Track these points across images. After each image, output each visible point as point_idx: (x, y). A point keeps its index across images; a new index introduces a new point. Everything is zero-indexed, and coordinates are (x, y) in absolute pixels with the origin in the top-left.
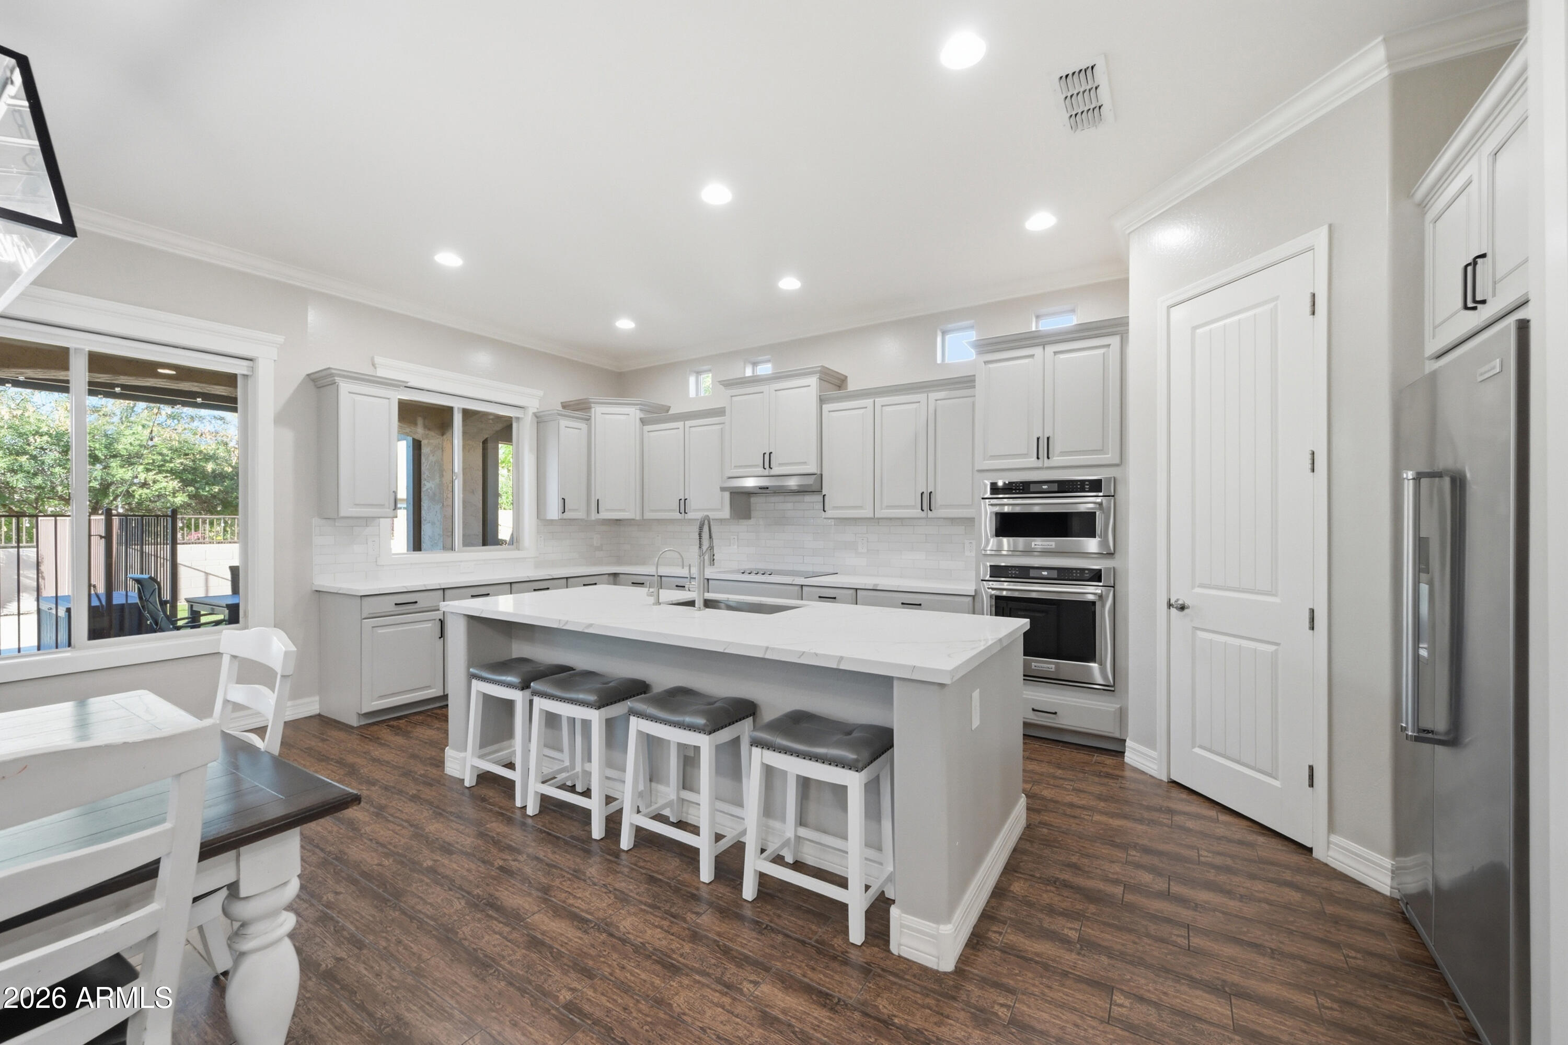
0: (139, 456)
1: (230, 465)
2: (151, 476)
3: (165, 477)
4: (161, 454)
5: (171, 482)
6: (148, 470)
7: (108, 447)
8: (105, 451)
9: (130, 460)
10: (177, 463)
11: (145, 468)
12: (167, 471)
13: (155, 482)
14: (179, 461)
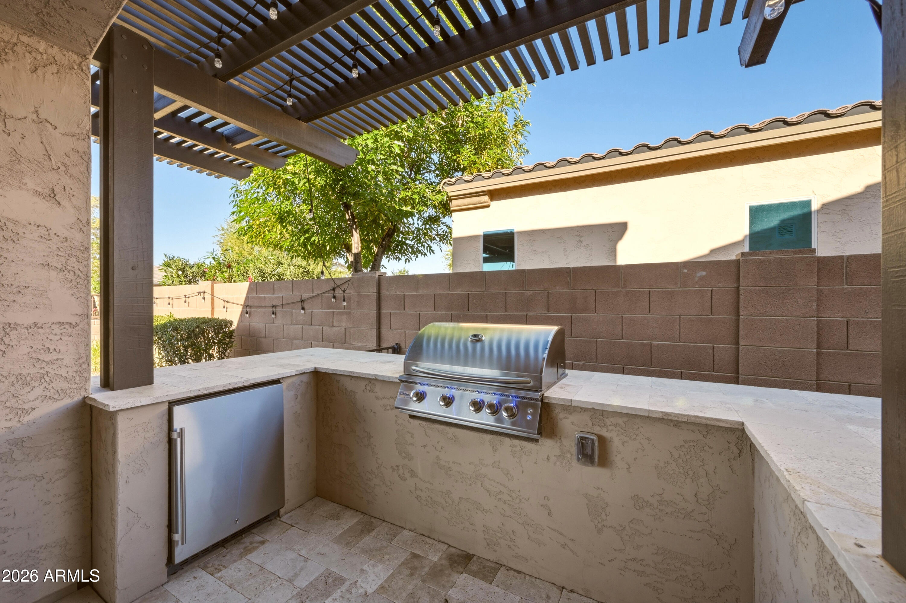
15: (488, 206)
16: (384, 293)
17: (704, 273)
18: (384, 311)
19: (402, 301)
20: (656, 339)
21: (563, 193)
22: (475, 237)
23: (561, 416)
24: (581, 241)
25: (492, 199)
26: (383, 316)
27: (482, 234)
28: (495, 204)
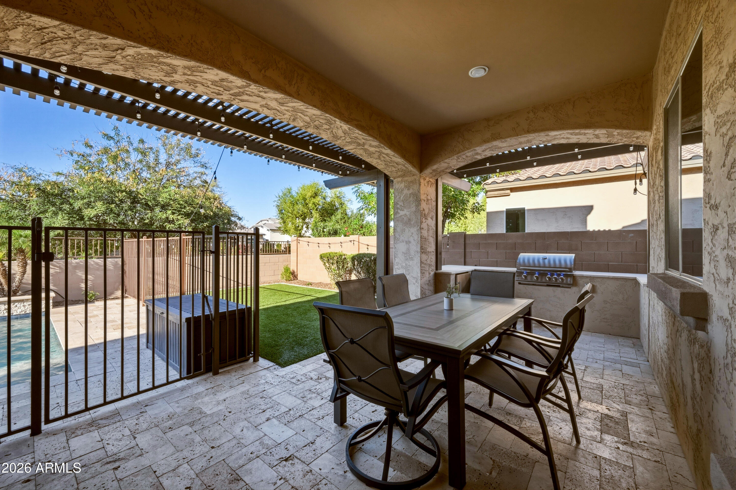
0: (168, 205)
1: (212, 211)
2: (175, 217)
3: (182, 217)
4: (179, 204)
5: (185, 220)
6: (173, 213)
7: (154, 199)
8: (153, 202)
9: (164, 207)
10: (188, 209)
11: (172, 212)
12: (182, 214)
13: (178, 220)
14: (188, 208)
15: (509, 195)
16: (467, 242)
17: (633, 235)
18: (467, 250)
19: (478, 246)
20: (611, 262)
21: (555, 189)
22: (501, 212)
23: (579, 280)
24: (566, 215)
25: (511, 192)
26: (467, 253)
27: (505, 210)
28: (512, 194)
